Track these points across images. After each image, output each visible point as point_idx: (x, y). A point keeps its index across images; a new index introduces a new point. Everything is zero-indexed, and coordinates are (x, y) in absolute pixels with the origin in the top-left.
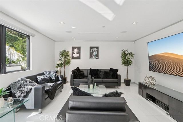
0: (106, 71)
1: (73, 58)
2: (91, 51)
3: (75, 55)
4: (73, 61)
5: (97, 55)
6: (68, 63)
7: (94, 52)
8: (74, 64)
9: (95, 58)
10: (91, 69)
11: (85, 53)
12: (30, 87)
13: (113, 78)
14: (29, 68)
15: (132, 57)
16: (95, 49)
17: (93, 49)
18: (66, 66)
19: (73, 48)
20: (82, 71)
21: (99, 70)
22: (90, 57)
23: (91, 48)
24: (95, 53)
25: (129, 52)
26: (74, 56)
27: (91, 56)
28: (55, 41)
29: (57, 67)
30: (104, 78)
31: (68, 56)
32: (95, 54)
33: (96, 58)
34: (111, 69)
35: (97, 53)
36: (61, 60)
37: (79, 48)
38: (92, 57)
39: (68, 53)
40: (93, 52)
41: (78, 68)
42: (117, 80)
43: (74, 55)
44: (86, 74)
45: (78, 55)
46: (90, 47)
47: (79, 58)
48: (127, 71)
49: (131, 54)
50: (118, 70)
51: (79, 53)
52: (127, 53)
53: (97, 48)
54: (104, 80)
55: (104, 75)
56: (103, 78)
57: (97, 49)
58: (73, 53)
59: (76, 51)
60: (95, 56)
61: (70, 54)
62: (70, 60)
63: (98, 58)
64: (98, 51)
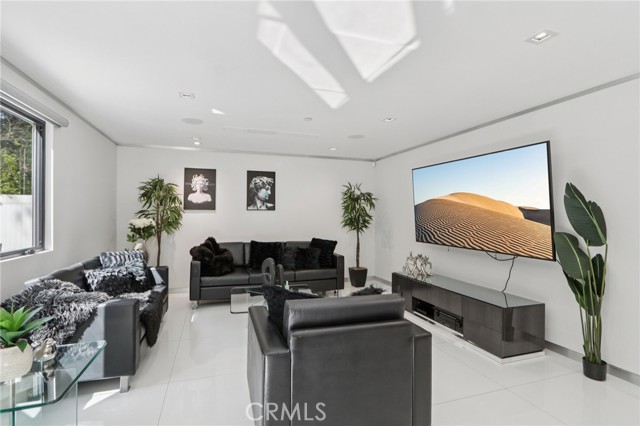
0: (301, 247)
1: (189, 206)
2: (252, 186)
3: (198, 197)
4: (189, 218)
5: (272, 199)
6: (170, 223)
7: (260, 189)
8: (195, 228)
9: (264, 208)
10: (254, 244)
11: (231, 189)
12: (87, 307)
13: (322, 266)
14: (42, 246)
15: (372, 204)
16: (265, 179)
17: (257, 180)
18: (164, 234)
19: (189, 173)
20: (225, 250)
21: (280, 243)
22: (248, 205)
23: (251, 175)
24: (263, 190)
25: (364, 191)
26: (194, 201)
27: (251, 200)
28: (117, 144)
29: (132, 239)
30: (297, 268)
31: (174, 199)
32: (263, 193)
33: (269, 209)
34: (314, 240)
35: (269, 192)
36: (143, 213)
37: (210, 175)
38: (255, 204)
39: (169, 189)
40: (258, 188)
41: (211, 240)
42: (335, 270)
43: (192, 198)
44: (237, 259)
45: (207, 198)
46: (249, 172)
47: (210, 206)
48: (358, 244)
49: (368, 198)
50: (335, 243)
51: (211, 190)
52: (357, 193)
53: (272, 175)
54: (298, 273)
55: (296, 259)
56: (292, 269)
57: (270, 180)
58: (188, 190)
59: (198, 182)
60: (264, 201)
61: (179, 191)
62: (177, 213)
63: (273, 208)
64: (273, 187)
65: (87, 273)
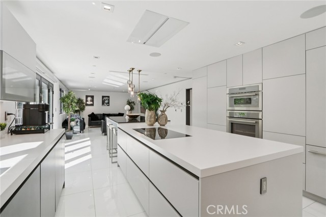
1: (87, 105)
2: (103, 100)
3: (89, 103)
4: (87, 108)
5: (109, 103)
6: (82, 109)
7: (105, 101)
8: (88, 110)
11: (98, 101)
15: (134, 104)
16: (107, 98)
17: (105, 98)
18: (81, 112)
19: (87, 97)
20: (97, 116)
22: (102, 105)
23: (103, 97)
25: (132, 101)
27: (103, 103)
31: (83, 103)
32: (106, 102)
34: (119, 113)
37: (92, 97)
39: (82, 101)
40: (105, 100)
41: (93, 113)
43: (87, 103)
44: (99, 118)
45: (92, 103)
49: (133, 102)
50: (124, 114)
51: (92, 101)
53: (109, 97)
58: (87, 101)
59: (89, 99)
60: (106, 104)
61: (85, 101)
62: (84, 107)
63: (109, 105)
64: (109, 100)
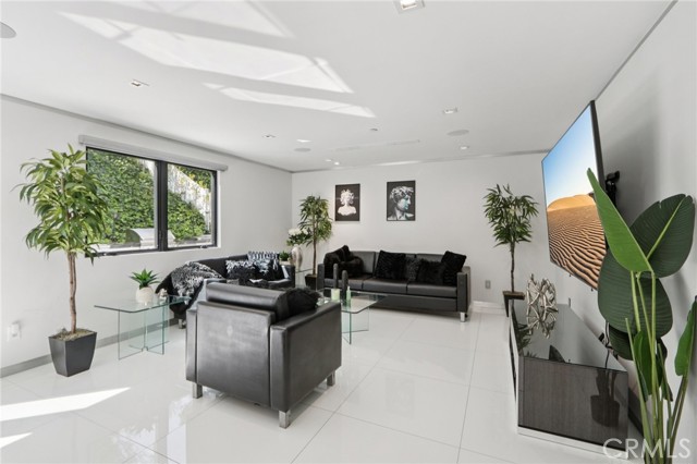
0: (429, 260)
1: (339, 217)
2: (392, 196)
3: (346, 210)
4: (338, 228)
5: (412, 208)
6: (323, 233)
7: (401, 199)
8: (343, 236)
9: (403, 218)
11: (373, 201)
14: (215, 244)
16: (405, 189)
17: (397, 191)
19: (339, 189)
20: (357, 258)
22: (388, 216)
23: (391, 186)
24: (403, 200)
25: (517, 194)
26: (343, 214)
27: (390, 212)
28: (292, 172)
29: (290, 244)
32: (403, 203)
33: (408, 219)
34: (447, 253)
35: (409, 202)
36: (302, 225)
37: (355, 189)
38: (395, 214)
39: (323, 204)
40: (397, 199)
41: (346, 248)
43: (342, 211)
44: (369, 265)
45: (352, 210)
46: (388, 183)
47: (355, 217)
49: (522, 202)
50: (466, 258)
51: (356, 203)
53: (412, 184)
55: (418, 272)
57: (409, 189)
58: (338, 204)
59: (346, 196)
60: (403, 212)
61: (332, 205)
62: (329, 224)
63: (413, 219)
64: (413, 197)
65: (228, 262)
